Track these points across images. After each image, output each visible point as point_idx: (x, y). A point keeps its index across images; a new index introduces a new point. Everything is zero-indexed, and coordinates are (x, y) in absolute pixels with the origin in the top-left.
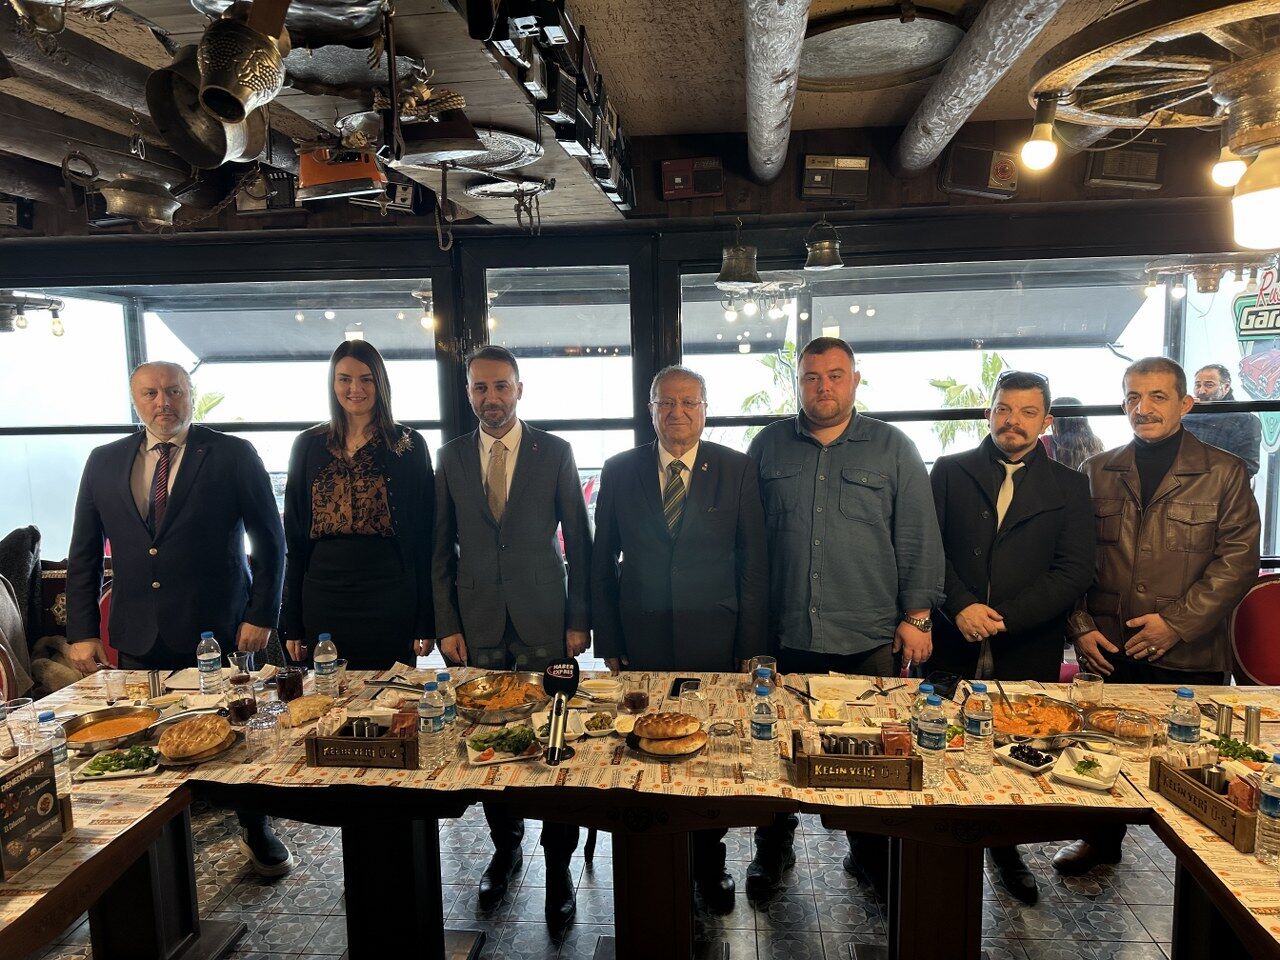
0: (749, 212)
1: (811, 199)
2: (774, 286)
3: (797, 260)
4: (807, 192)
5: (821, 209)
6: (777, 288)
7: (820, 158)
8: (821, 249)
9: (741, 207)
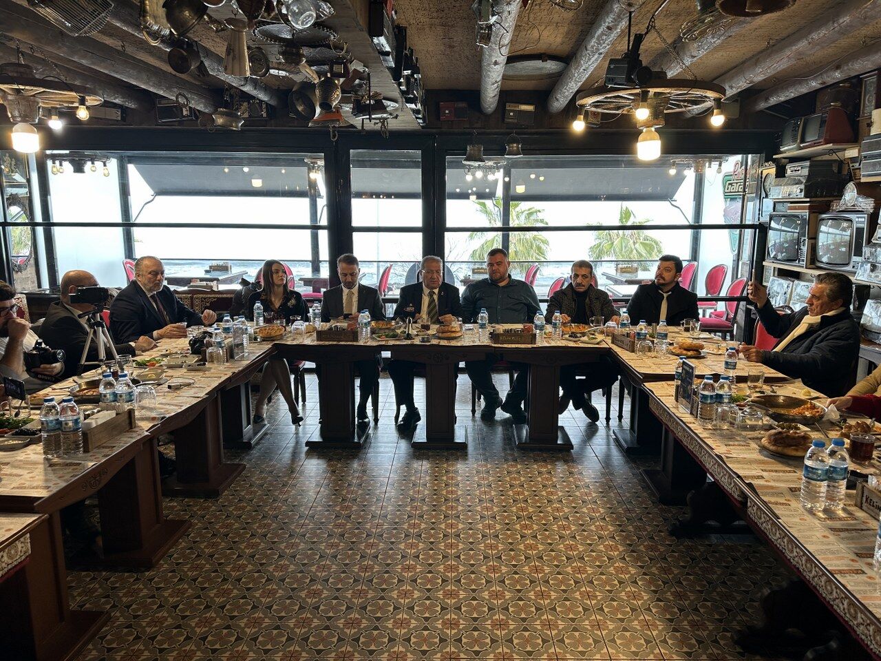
0: (480, 128)
1: (508, 123)
2: (490, 163)
3: (502, 152)
4: (507, 120)
5: (512, 129)
6: (492, 164)
7: (512, 104)
8: (513, 147)
9: (475, 126)
